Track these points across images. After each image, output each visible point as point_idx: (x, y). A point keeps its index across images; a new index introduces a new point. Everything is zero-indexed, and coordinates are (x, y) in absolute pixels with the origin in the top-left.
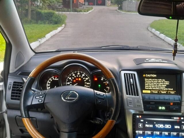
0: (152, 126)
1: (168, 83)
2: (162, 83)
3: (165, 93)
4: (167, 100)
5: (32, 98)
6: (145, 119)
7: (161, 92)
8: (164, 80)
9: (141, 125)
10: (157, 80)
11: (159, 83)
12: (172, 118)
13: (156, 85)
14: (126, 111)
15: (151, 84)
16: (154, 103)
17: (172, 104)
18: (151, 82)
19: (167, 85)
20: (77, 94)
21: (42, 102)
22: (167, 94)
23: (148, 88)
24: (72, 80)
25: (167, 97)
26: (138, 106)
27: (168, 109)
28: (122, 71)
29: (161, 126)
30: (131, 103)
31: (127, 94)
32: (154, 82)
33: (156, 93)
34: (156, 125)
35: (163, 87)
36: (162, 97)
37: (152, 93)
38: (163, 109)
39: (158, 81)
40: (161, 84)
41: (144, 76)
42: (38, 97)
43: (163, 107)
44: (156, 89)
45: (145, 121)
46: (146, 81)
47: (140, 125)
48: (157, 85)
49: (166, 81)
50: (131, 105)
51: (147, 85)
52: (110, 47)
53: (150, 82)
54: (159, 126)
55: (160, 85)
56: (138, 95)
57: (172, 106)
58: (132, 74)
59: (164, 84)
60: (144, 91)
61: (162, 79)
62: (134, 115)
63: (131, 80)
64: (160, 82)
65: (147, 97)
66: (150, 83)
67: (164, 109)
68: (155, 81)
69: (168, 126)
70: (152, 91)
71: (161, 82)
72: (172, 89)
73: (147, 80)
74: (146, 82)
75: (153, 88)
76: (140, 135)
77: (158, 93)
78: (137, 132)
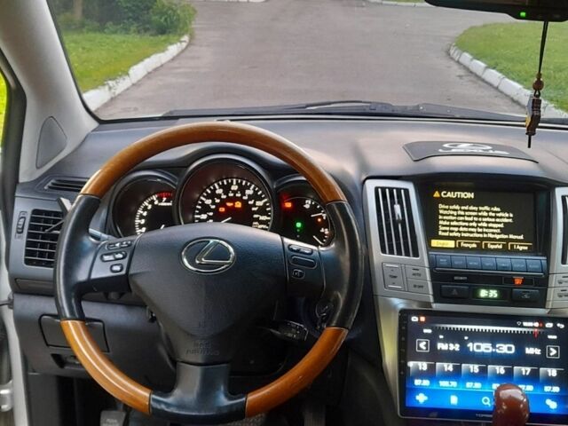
0: (457, 347)
1: (509, 218)
2: (491, 217)
3: (501, 247)
4: (504, 269)
5: (91, 258)
6: (438, 325)
7: (486, 245)
8: (496, 209)
9: (425, 343)
10: (476, 208)
11: (482, 217)
12: (519, 323)
13: (471, 224)
14: (381, 301)
15: (458, 221)
16: (465, 278)
17: (518, 281)
18: (458, 216)
19: (505, 223)
20: (231, 249)
21: (124, 272)
22: (505, 251)
23: (447, 234)
24: (213, 207)
25: (504, 261)
26: (415, 286)
27: (507, 298)
28: (367, 182)
29: (485, 348)
30: (395, 277)
31: (383, 251)
32: (467, 213)
33: (473, 249)
34: (470, 345)
35: (495, 231)
36: (489, 261)
37: (458, 249)
38: (491, 296)
39: (479, 211)
40: (488, 222)
41: (437, 195)
42: (111, 258)
43: (491, 291)
44: (471, 235)
45: (436, 332)
46: (441, 212)
47: (422, 345)
48: (475, 224)
49: (502, 211)
50: (394, 284)
51: (445, 223)
52: (332, 106)
53: (453, 215)
54: (478, 347)
55: (485, 225)
56: (416, 254)
57: (518, 287)
58: (399, 190)
59: (498, 220)
60: (435, 243)
61: (490, 206)
62: (404, 315)
63: (397, 207)
64: (485, 214)
65: (443, 261)
66: (455, 218)
67: (496, 296)
68: (468, 211)
69: (505, 349)
70: (460, 243)
71: (488, 216)
72: (521, 237)
73: (445, 209)
74: (443, 215)
75: (463, 234)
76: (421, 375)
77: (479, 250)
78: (411, 364)
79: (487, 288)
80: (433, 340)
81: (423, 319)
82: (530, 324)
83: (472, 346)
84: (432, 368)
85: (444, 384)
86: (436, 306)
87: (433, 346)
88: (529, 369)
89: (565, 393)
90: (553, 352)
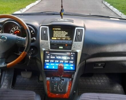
0: (54, 57)
4: (64, 43)
6: (51, 53)
8: (65, 32)
10: (61, 32)
12: (66, 53)
14: (41, 49)
16: (56, 45)
17: (66, 45)
19: (66, 34)
20: (6, 38)
22: (66, 40)
23: (55, 37)
24: (13, 32)
26: (47, 46)
28: (41, 27)
29: (59, 57)
30: (43, 44)
31: (42, 40)
32: (59, 33)
35: (64, 36)
37: (57, 39)
38: (61, 48)
40: (63, 34)
44: (60, 37)
47: (48, 57)
48: (60, 35)
50: (43, 46)
51: (55, 34)
56: (47, 40)
58: (46, 28)
60: (52, 38)
62: (45, 51)
63: (45, 31)
65: (52, 41)
66: (57, 33)
72: (69, 37)
73: (55, 32)
75: (58, 37)
76: (47, 63)
77: (61, 39)
78: (46, 61)
79: (61, 46)
80: (50, 56)
81: (48, 52)
82: (68, 53)
83: (57, 57)
84: (50, 61)
85: (52, 64)
86: (50, 50)
87: (50, 57)
88: (68, 61)
89: (74, 66)
90: (72, 58)
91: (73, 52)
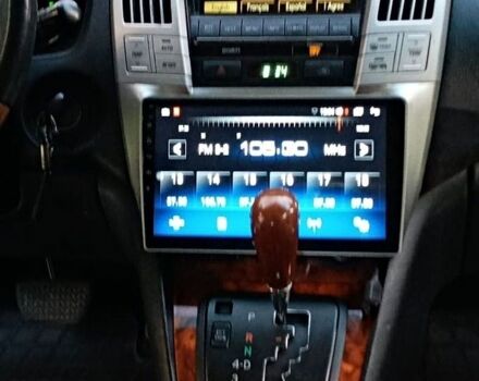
3: (304, 7)
4: (296, 34)
6: (198, 119)
7: (283, 5)
12: (314, 110)
16: (239, 50)
17: (314, 50)
22: (310, 12)
26: (164, 65)
29: (266, 148)
30: (140, 54)
31: (127, 19)
34: (244, 145)
37: (243, 13)
38: (277, 75)
43: (278, 67)
45: (196, 129)
50: (138, 64)
54: (256, 148)
56: (168, 19)
57: (315, 58)
60: (209, 7)
65: (208, 28)
67: (285, 74)
69: (294, 148)
70: (245, 5)
79: (273, 63)
80: (192, 140)
81: (177, 111)
82: (331, 111)
83: (247, 148)
84: (190, 182)
85: (208, 201)
86: (195, 92)
87: (191, 148)
88: (329, 176)
89: (383, 208)
90: (364, 149)
91: (367, 104)
